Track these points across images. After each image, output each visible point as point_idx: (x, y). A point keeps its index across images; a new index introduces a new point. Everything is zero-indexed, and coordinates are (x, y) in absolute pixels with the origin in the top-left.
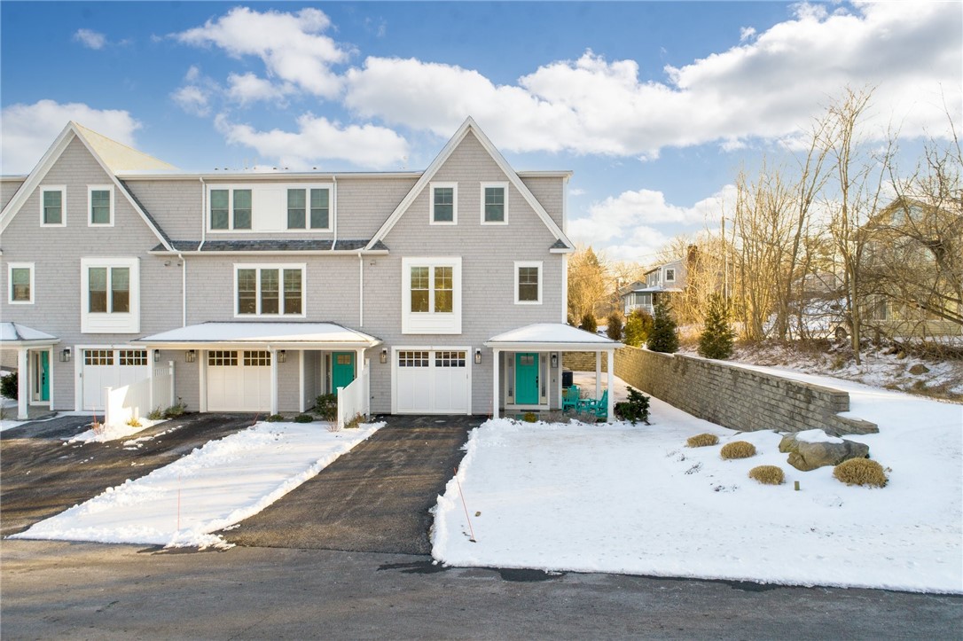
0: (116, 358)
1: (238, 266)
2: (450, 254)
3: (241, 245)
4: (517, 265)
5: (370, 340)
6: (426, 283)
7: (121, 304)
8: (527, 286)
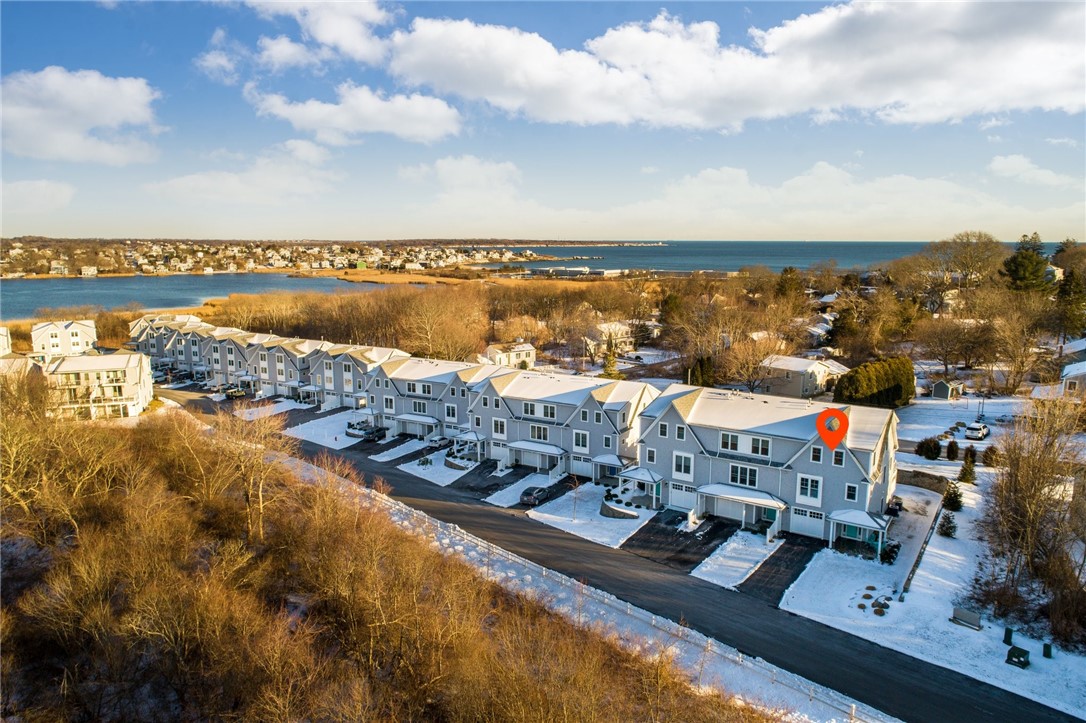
0: (684, 488)
1: (731, 464)
2: (818, 475)
3: (733, 457)
4: (847, 484)
5: (782, 506)
6: (807, 485)
7: (687, 470)
8: (851, 493)
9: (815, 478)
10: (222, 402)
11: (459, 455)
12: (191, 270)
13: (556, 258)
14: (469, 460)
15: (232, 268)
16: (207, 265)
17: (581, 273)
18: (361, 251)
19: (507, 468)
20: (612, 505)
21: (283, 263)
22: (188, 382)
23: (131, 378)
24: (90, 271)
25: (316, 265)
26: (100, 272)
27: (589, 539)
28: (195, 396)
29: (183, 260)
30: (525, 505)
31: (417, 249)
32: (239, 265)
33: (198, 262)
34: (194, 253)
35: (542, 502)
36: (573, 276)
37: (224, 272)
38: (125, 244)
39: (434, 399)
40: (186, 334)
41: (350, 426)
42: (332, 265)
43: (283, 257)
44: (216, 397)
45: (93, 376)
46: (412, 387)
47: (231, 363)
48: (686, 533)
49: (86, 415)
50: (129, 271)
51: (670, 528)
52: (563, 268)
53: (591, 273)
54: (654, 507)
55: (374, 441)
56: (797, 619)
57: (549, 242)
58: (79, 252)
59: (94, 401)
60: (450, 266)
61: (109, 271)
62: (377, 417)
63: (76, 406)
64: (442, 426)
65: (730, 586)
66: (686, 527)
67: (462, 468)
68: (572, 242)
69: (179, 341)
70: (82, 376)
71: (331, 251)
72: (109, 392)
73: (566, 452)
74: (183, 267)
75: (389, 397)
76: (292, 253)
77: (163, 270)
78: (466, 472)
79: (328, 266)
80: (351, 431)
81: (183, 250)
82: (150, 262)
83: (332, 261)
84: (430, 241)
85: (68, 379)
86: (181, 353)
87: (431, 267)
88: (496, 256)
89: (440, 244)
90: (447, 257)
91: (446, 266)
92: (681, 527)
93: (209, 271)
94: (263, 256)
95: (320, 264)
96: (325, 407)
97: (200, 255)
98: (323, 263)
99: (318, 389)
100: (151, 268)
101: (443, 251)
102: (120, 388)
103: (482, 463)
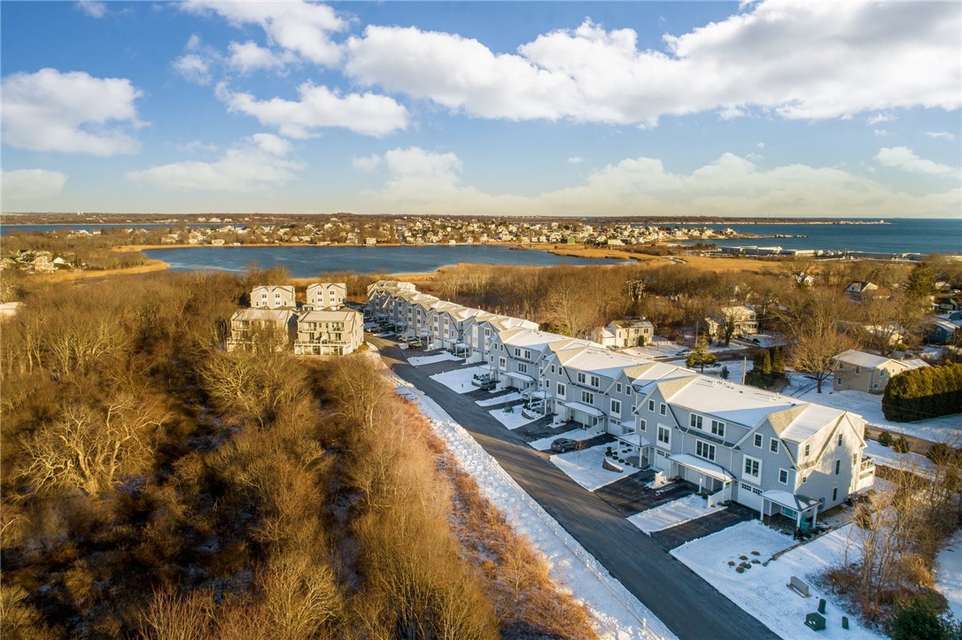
1: (697, 440)
2: (759, 458)
3: (698, 434)
4: (781, 469)
5: (728, 479)
6: (750, 465)
7: (666, 440)
8: (783, 477)
9: (757, 460)
10: (406, 350)
11: (534, 408)
12: (440, 241)
13: (756, 236)
14: (538, 412)
15: (470, 241)
16: (452, 238)
17: (771, 252)
18: (575, 228)
19: (562, 422)
20: (610, 461)
21: (509, 237)
22: (392, 333)
23: (347, 328)
24: (371, 241)
25: (534, 239)
26: (378, 242)
27: (578, 482)
28: (391, 343)
29: (436, 234)
30: (554, 451)
31: (624, 227)
32: (476, 239)
33: (446, 236)
34: (444, 227)
35: (567, 451)
36: (762, 256)
37: (463, 244)
38: (404, 219)
39: (532, 363)
40: (396, 298)
41: (476, 377)
42: (548, 240)
43: (511, 232)
44: (403, 346)
45: (324, 325)
46: (518, 352)
47: (419, 321)
48: (651, 489)
49: (317, 351)
50: (397, 241)
51: (640, 483)
52: (755, 247)
53: (781, 253)
54: (640, 466)
55: (487, 390)
56: (674, 562)
57: (758, 219)
58: (367, 226)
59: (323, 343)
60: (649, 243)
61: (384, 242)
62: (496, 372)
63: (312, 345)
64: (537, 384)
65: (647, 532)
66: (652, 485)
67: (530, 418)
68: (781, 220)
69: (391, 303)
70: (318, 324)
71: (550, 228)
72: (333, 337)
73: (605, 415)
74: (435, 239)
75: (503, 358)
76: (518, 229)
77: (420, 242)
78: (533, 421)
79: (545, 241)
80: (475, 381)
81: (437, 225)
82: (413, 235)
83: (549, 236)
84: (642, 218)
85: (310, 326)
86: (391, 311)
87: (631, 243)
88: (696, 233)
89: (647, 221)
90: (650, 234)
91: (646, 243)
92: (649, 485)
93: (453, 243)
94: (495, 231)
95: (539, 239)
96: (469, 361)
97: (449, 229)
98: (541, 238)
99: (467, 346)
100: (412, 240)
101: (647, 229)
102: (340, 334)
103: (546, 416)
